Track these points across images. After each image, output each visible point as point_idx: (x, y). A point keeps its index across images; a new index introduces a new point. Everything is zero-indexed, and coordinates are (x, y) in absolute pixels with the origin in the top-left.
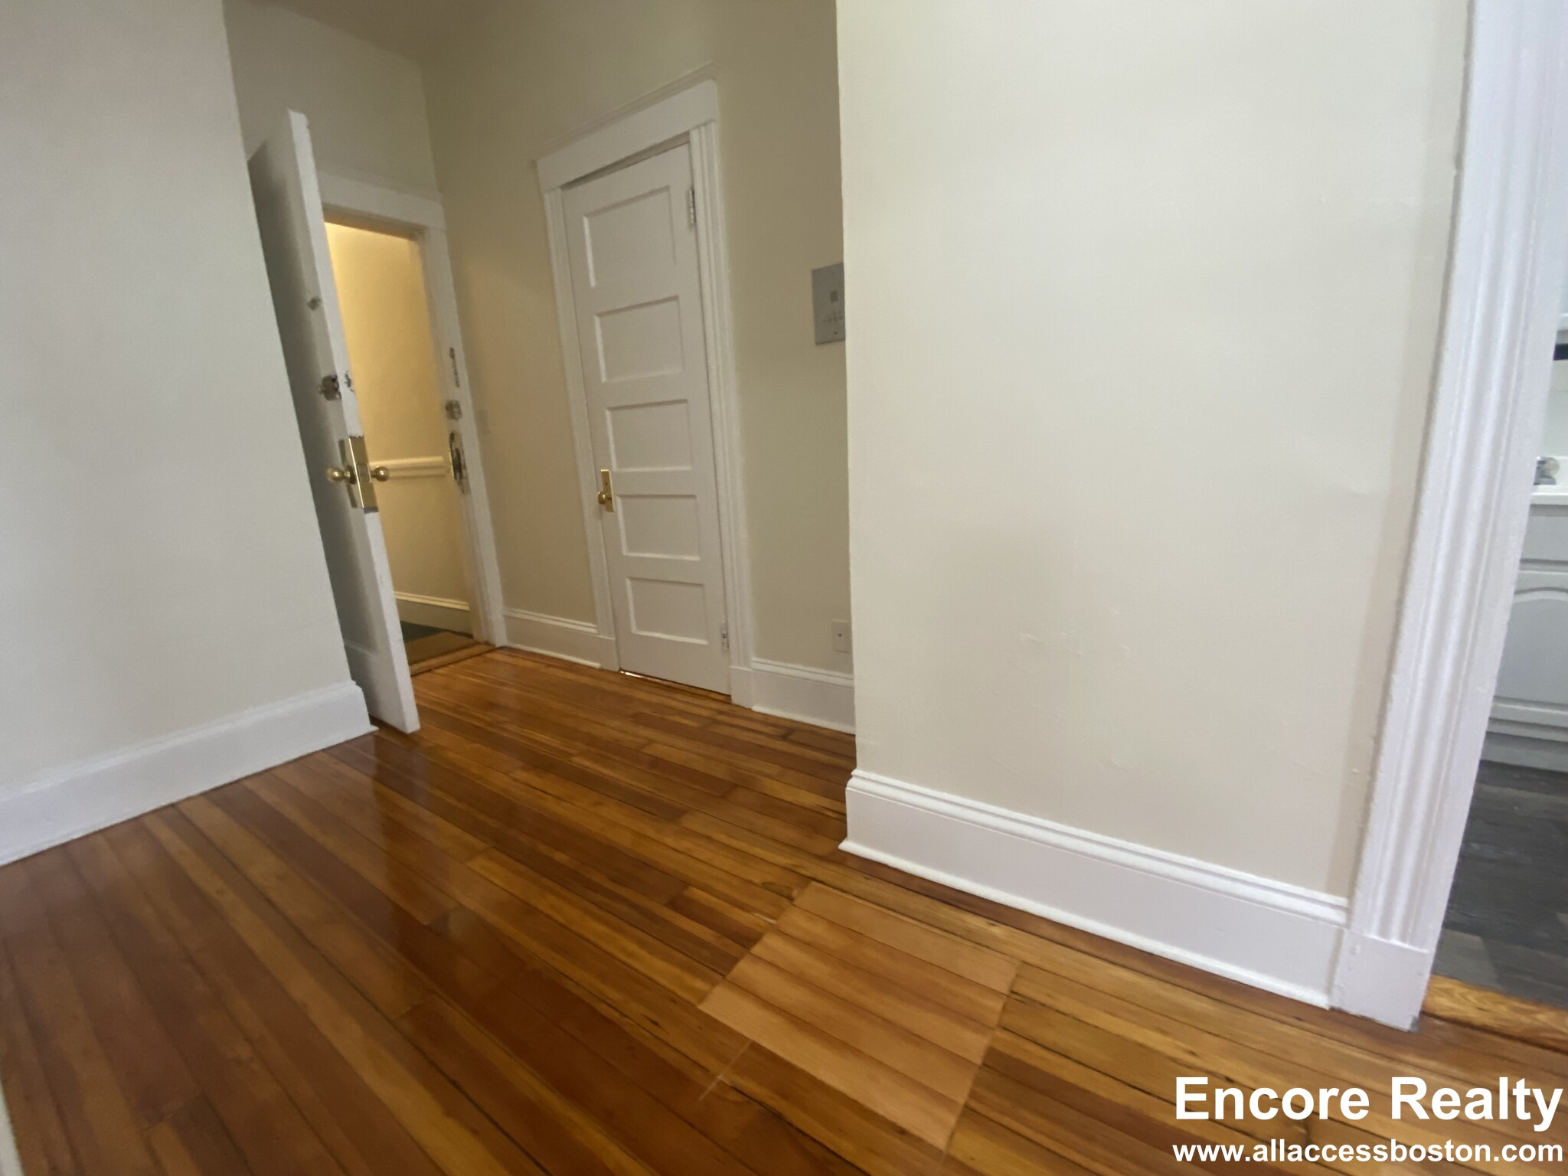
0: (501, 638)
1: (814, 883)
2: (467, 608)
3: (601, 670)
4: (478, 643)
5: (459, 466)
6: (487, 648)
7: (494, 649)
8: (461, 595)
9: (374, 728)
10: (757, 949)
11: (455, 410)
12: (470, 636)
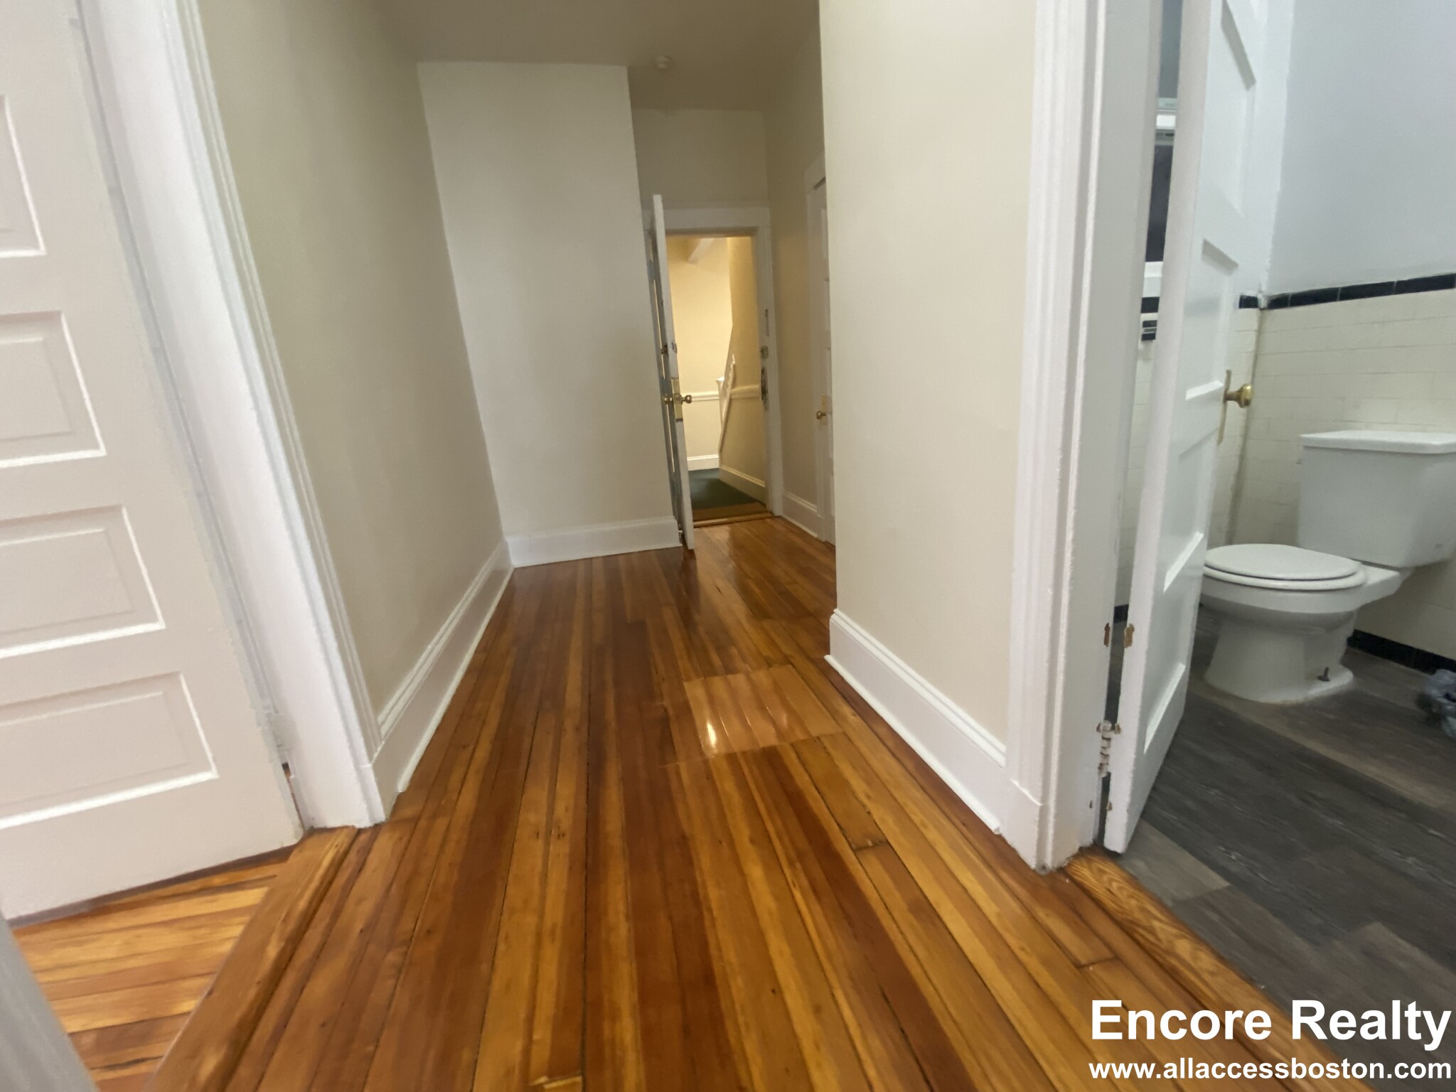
0: (778, 509)
1: (790, 666)
2: (764, 486)
3: (817, 540)
4: (767, 512)
5: (764, 391)
6: (769, 515)
7: (773, 517)
8: (761, 477)
9: (681, 545)
10: (730, 677)
11: (765, 353)
12: (764, 505)
